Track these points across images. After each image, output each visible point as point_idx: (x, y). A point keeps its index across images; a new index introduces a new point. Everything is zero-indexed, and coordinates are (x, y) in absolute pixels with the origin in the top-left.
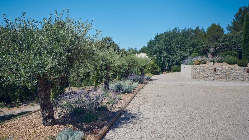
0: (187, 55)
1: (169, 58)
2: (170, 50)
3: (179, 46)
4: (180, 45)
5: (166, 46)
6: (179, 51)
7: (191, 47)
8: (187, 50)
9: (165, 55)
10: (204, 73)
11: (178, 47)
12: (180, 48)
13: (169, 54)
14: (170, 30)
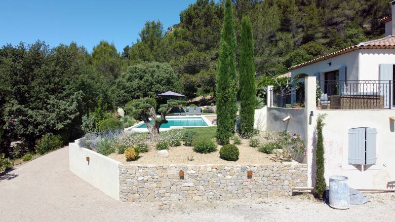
0: (71, 108)
1: (26, 116)
2: (26, 95)
3: (52, 86)
4: (55, 84)
5: (14, 85)
6: (52, 100)
7: (81, 91)
8: (71, 97)
9: (14, 108)
10: (155, 185)
11: (47, 90)
12: (53, 91)
13: (25, 107)
14: (22, 44)
